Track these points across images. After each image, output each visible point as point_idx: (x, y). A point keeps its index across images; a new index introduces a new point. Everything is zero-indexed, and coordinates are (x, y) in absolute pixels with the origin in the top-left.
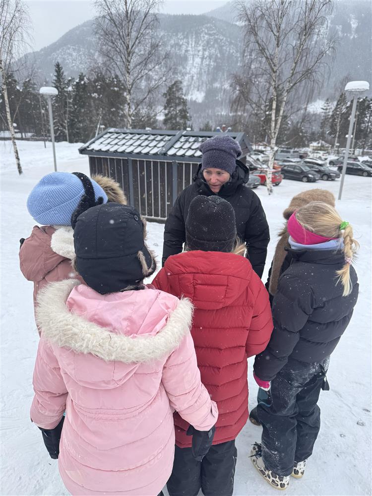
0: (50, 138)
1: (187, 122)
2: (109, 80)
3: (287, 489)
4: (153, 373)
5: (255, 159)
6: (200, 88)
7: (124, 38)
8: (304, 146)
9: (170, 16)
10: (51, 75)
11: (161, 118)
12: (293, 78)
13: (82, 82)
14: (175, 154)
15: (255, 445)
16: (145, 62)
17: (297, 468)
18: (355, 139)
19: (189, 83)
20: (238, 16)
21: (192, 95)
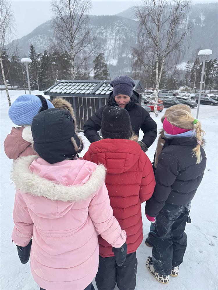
0: (28, 88)
1: (107, 77)
2: (62, 54)
3: (168, 283)
4: (82, 209)
5: (148, 97)
6: (114, 57)
7: (69, 29)
8: (176, 89)
9: (96, 17)
10: (28, 52)
11: (92, 75)
12: (167, 49)
13: (46, 56)
14: (100, 93)
15: (148, 258)
16: (82, 42)
17: (174, 271)
18: (205, 84)
19: (108, 55)
20: (135, 14)
21: (110, 61)
